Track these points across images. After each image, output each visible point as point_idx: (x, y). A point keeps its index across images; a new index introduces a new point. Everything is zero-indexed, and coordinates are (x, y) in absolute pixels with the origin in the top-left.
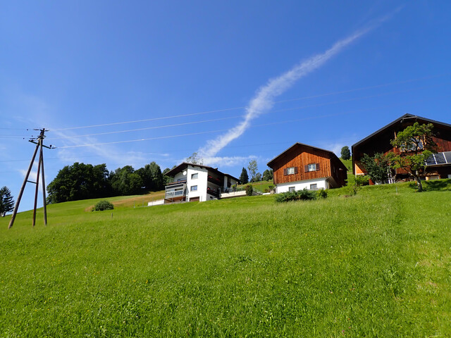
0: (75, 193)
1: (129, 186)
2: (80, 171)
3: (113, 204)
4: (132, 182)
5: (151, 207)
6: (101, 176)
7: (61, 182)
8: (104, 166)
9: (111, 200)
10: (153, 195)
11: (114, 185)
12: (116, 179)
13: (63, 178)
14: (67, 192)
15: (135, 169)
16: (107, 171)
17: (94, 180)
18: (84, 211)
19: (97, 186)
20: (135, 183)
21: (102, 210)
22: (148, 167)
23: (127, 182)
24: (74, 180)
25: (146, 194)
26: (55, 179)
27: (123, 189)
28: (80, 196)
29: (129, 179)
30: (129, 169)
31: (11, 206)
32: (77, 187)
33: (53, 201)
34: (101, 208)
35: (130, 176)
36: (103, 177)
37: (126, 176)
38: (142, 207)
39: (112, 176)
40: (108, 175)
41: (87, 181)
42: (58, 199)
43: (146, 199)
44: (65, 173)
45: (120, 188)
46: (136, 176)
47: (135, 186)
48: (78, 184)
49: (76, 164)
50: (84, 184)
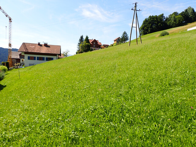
0: (150, 30)
1: (176, 22)
2: (152, 19)
3: (169, 32)
4: (177, 20)
5: (190, 31)
6: (161, 20)
7: (145, 26)
8: (163, 15)
9: (168, 31)
10: (189, 25)
11: (168, 23)
12: (169, 20)
13: (145, 24)
14: (147, 30)
15: (179, 13)
16: (164, 17)
17: (158, 22)
18: (155, 37)
19: (160, 25)
20: (179, 20)
21: (163, 36)
22: (186, 10)
23: (175, 21)
24: (150, 24)
25: (186, 25)
26: (142, 25)
27: (173, 25)
28: (153, 31)
29: (176, 19)
30: (176, 14)
31: (128, 38)
32: (151, 27)
33: (142, 35)
34: (163, 35)
35: (176, 17)
36: (163, 20)
37: (174, 18)
38: (185, 32)
39: (167, 19)
40: (165, 19)
41: (155, 24)
42: (144, 34)
43: (186, 27)
44: (146, 21)
45: (171, 24)
46: (180, 16)
47: (179, 22)
48: (152, 25)
49: (150, 17)
50: (154, 25)
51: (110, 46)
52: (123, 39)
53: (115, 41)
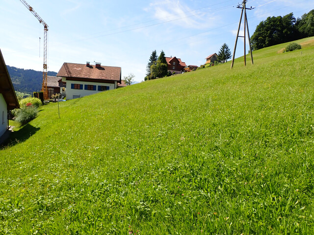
0: (269, 41)
2: (272, 23)
3: (301, 44)
6: (289, 24)
7: (259, 34)
8: (291, 15)
9: (299, 42)
11: (300, 29)
12: (303, 24)
13: (260, 31)
14: (263, 41)
16: (294, 19)
17: (283, 28)
18: (277, 53)
19: (286, 32)
21: (291, 50)
23: (313, 24)
24: (267, 31)
26: (255, 33)
27: (309, 31)
28: (273, 42)
31: (229, 55)
32: (270, 36)
33: (254, 49)
34: (291, 49)
37: (312, 20)
39: (298, 22)
40: (295, 22)
41: (278, 30)
42: (257, 47)
44: (261, 26)
45: (306, 31)
48: (271, 33)
49: (269, 18)
50: (275, 33)
51: (199, 68)
52: (221, 57)
53: (208, 59)
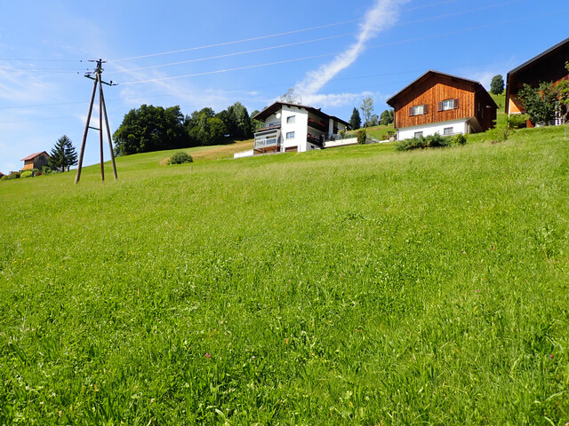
0: (146, 143)
1: (209, 132)
2: (149, 115)
3: (192, 156)
4: (212, 128)
5: (239, 158)
6: (174, 122)
7: (129, 129)
8: (177, 108)
9: (190, 152)
10: (239, 144)
11: (191, 133)
12: (194, 125)
13: (130, 124)
14: (137, 142)
15: (216, 112)
16: (182, 115)
17: (166, 126)
18: (159, 165)
19: (171, 134)
20: (217, 130)
21: (179, 163)
22: (231, 109)
23: (207, 129)
24: (143, 127)
25: (230, 143)
26: (121, 126)
27: (202, 137)
28: (151, 147)
29: (210, 125)
30: (208, 111)
31: (74, 158)
32: (147, 135)
33: (121, 153)
34: (179, 161)
35: (211, 121)
36: (178, 122)
37: (206, 121)
38: (227, 159)
39: (187, 122)
40: (183, 120)
41: (159, 128)
42: (127, 151)
43: (231, 150)
44: (132, 118)
45: (198, 137)
46: (218, 120)
47: (217, 134)
48: (148, 131)
49: (144, 107)
50: (155, 132)
51: (7, 178)
52: (59, 160)
53: (27, 161)
